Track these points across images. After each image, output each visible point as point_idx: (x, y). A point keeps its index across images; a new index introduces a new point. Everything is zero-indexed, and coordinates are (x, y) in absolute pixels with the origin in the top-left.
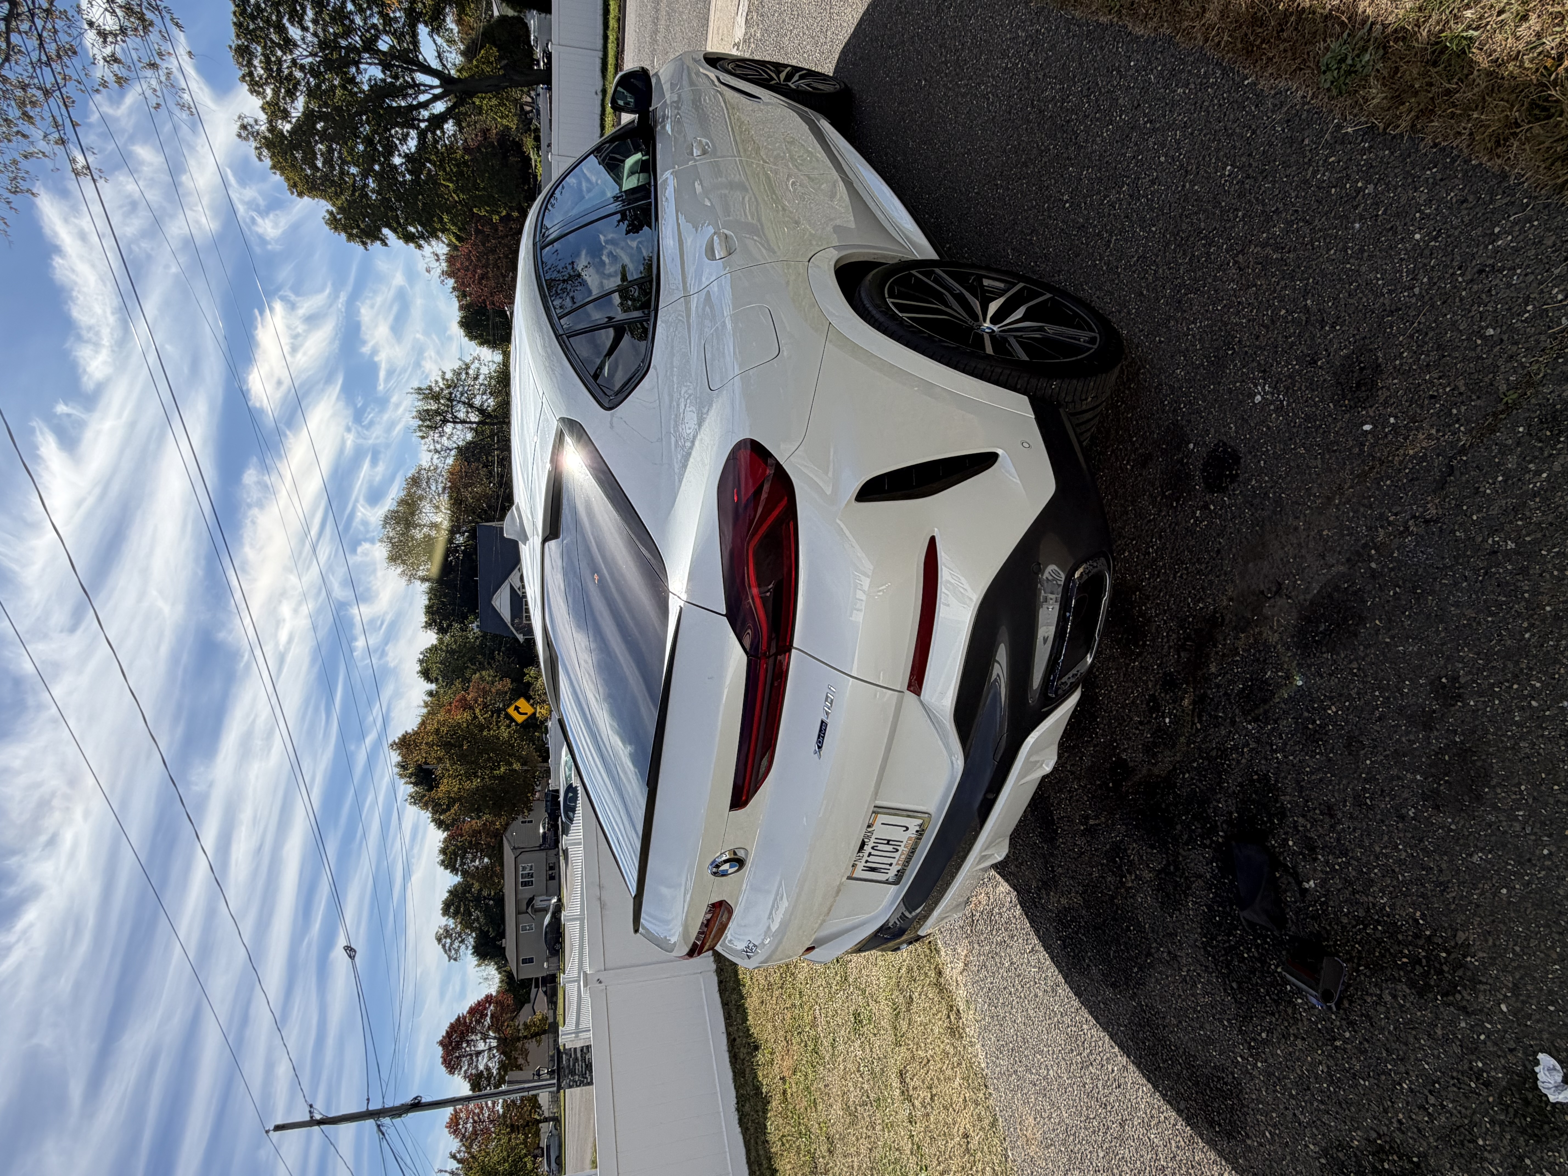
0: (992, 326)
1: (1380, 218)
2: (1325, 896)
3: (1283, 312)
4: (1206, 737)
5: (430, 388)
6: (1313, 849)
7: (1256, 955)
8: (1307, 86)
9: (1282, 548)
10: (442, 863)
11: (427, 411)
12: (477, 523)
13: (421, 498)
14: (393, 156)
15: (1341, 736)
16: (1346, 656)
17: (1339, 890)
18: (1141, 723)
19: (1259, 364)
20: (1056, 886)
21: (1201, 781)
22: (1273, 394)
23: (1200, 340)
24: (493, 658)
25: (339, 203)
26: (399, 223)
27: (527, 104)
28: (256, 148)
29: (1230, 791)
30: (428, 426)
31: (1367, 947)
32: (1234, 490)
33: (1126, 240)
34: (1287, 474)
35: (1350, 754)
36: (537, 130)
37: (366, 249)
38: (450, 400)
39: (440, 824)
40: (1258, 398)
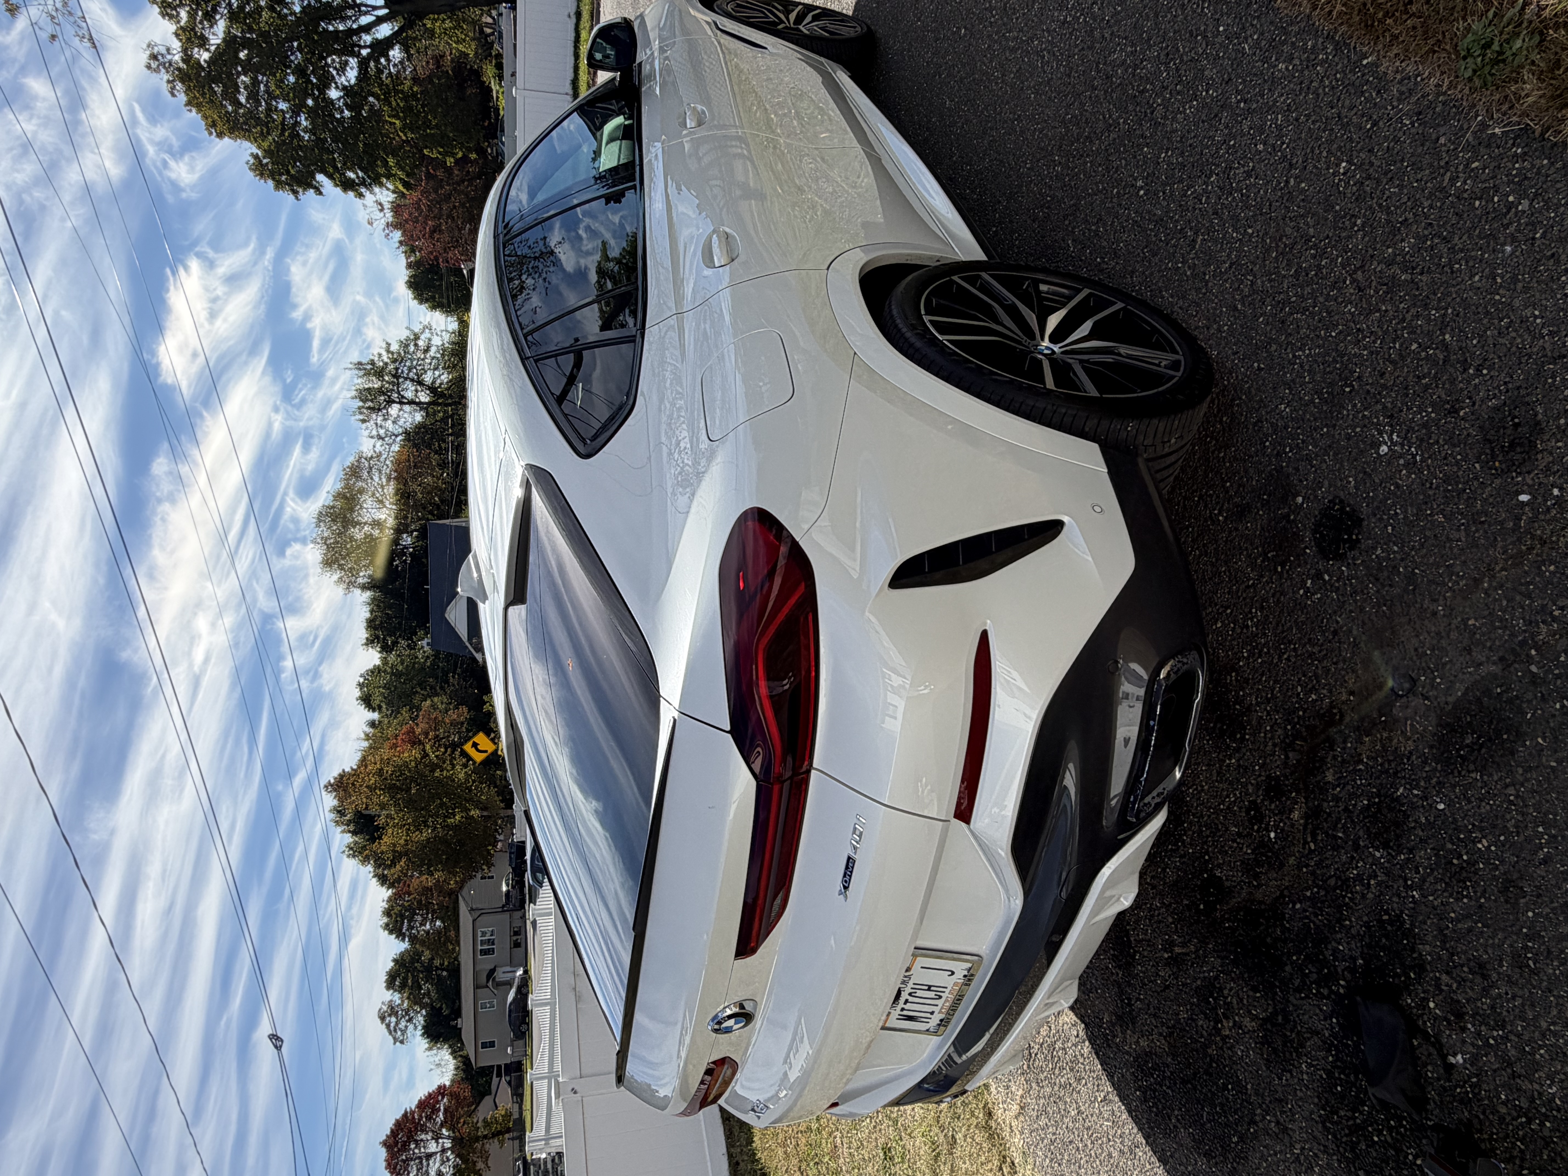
0: (1052, 346)
1: (1538, 243)
2: (1477, 1076)
3: (1414, 346)
4: (1321, 861)
5: (372, 363)
6: (1460, 1016)
7: (1389, 1139)
8: (1442, 73)
9: (1417, 636)
10: (386, 927)
11: (369, 390)
12: (428, 520)
13: (361, 491)
14: (329, 88)
15: (1495, 878)
16: (1500, 779)
17: (1495, 1071)
18: (1239, 834)
19: (1385, 407)
20: (1133, 1023)
21: (1316, 915)
22: (1402, 445)
23: (1309, 371)
24: (447, 682)
25: (266, 145)
26: (335, 168)
27: (488, 25)
28: (169, 82)
29: (1353, 931)
30: (369, 408)
31: (1532, 1147)
32: (1354, 559)
33: (1215, 241)
34: (1422, 545)
35: (1507, 902)
36: (499, 56)
37: (297, 198)
38: (396, 376)
39: (383, 880)
40: (1384, 449)
